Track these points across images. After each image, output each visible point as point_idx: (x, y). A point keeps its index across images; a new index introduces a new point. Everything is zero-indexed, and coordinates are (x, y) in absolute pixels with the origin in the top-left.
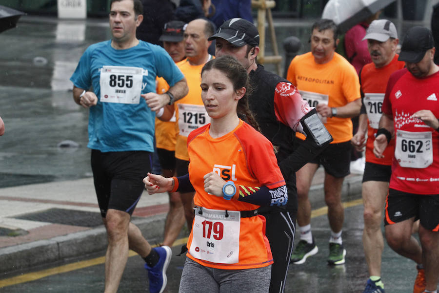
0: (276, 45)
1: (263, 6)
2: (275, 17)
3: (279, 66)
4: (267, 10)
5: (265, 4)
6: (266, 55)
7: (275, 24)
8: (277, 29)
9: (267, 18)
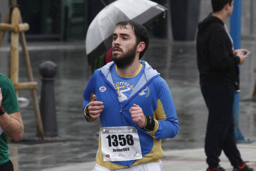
0: (30, 70)
1: (16, 30)
2: (29, 40)
3: (35, 92)
4: (20, 33)
5: (18, 28)
6: (20, 81)
8: (31, 53)
9: (21, 41)
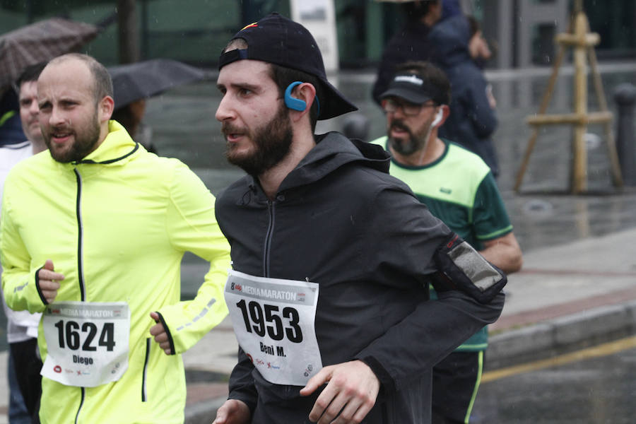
0: (602, 98)
1: (582, 43)
3: (608, 127)
4: (587, 48)
5: (585, 40)
6: (588, 112)
7: (601, 68)
9: (589, 60)
